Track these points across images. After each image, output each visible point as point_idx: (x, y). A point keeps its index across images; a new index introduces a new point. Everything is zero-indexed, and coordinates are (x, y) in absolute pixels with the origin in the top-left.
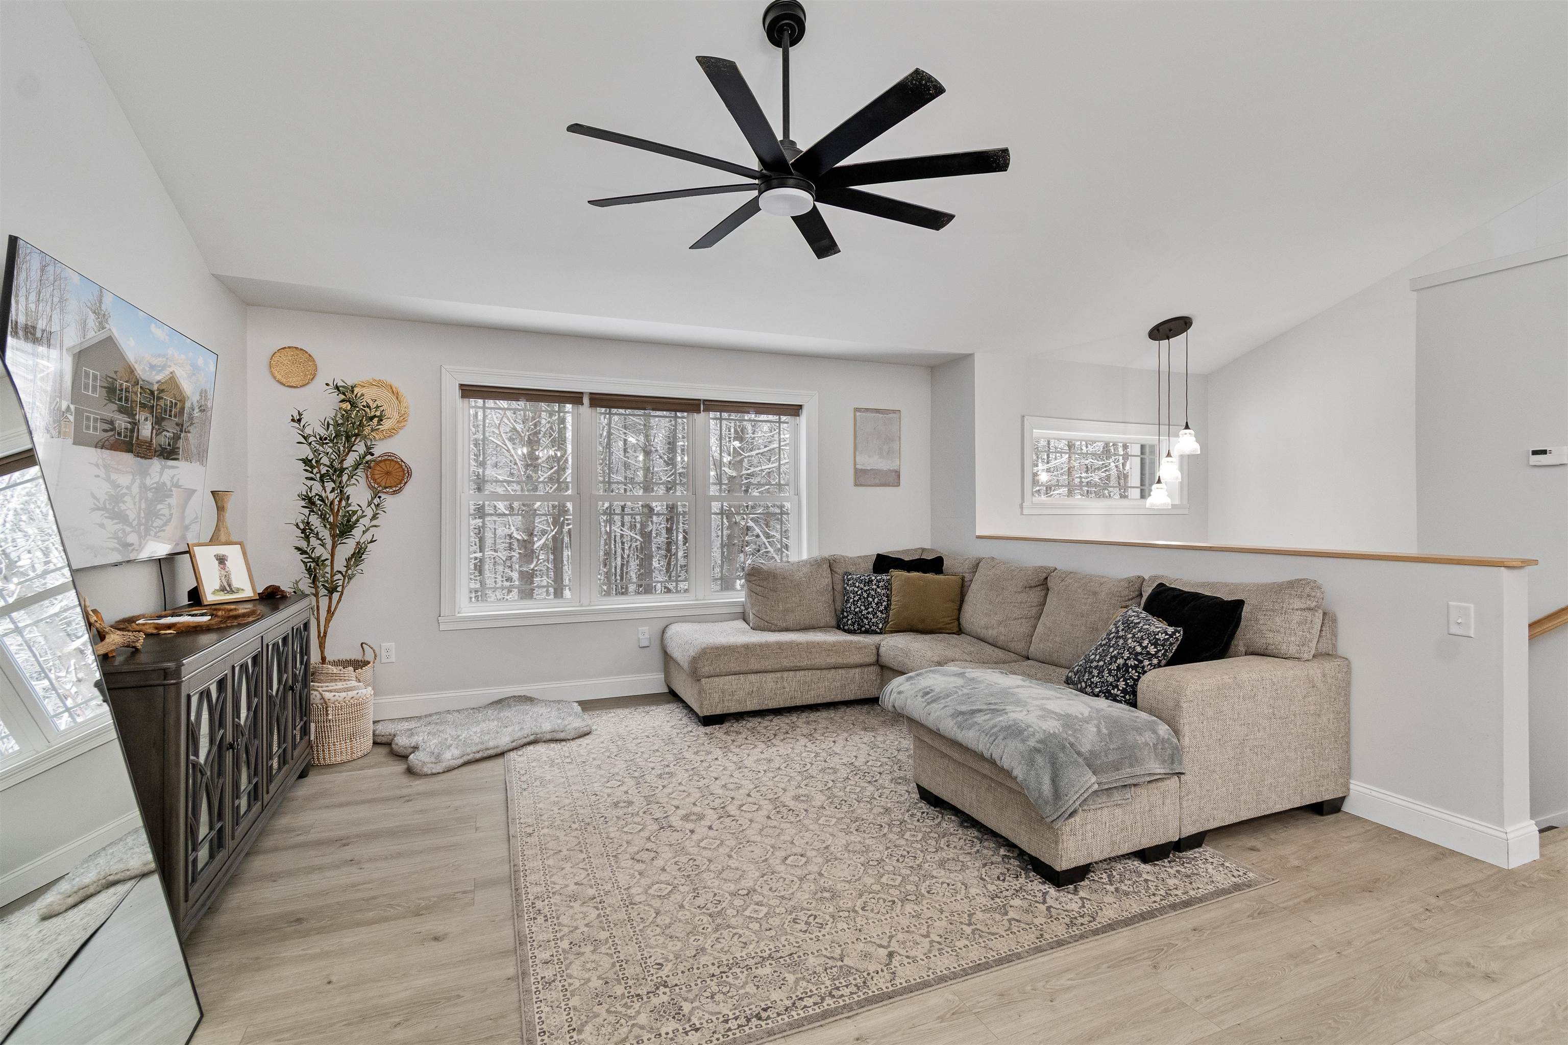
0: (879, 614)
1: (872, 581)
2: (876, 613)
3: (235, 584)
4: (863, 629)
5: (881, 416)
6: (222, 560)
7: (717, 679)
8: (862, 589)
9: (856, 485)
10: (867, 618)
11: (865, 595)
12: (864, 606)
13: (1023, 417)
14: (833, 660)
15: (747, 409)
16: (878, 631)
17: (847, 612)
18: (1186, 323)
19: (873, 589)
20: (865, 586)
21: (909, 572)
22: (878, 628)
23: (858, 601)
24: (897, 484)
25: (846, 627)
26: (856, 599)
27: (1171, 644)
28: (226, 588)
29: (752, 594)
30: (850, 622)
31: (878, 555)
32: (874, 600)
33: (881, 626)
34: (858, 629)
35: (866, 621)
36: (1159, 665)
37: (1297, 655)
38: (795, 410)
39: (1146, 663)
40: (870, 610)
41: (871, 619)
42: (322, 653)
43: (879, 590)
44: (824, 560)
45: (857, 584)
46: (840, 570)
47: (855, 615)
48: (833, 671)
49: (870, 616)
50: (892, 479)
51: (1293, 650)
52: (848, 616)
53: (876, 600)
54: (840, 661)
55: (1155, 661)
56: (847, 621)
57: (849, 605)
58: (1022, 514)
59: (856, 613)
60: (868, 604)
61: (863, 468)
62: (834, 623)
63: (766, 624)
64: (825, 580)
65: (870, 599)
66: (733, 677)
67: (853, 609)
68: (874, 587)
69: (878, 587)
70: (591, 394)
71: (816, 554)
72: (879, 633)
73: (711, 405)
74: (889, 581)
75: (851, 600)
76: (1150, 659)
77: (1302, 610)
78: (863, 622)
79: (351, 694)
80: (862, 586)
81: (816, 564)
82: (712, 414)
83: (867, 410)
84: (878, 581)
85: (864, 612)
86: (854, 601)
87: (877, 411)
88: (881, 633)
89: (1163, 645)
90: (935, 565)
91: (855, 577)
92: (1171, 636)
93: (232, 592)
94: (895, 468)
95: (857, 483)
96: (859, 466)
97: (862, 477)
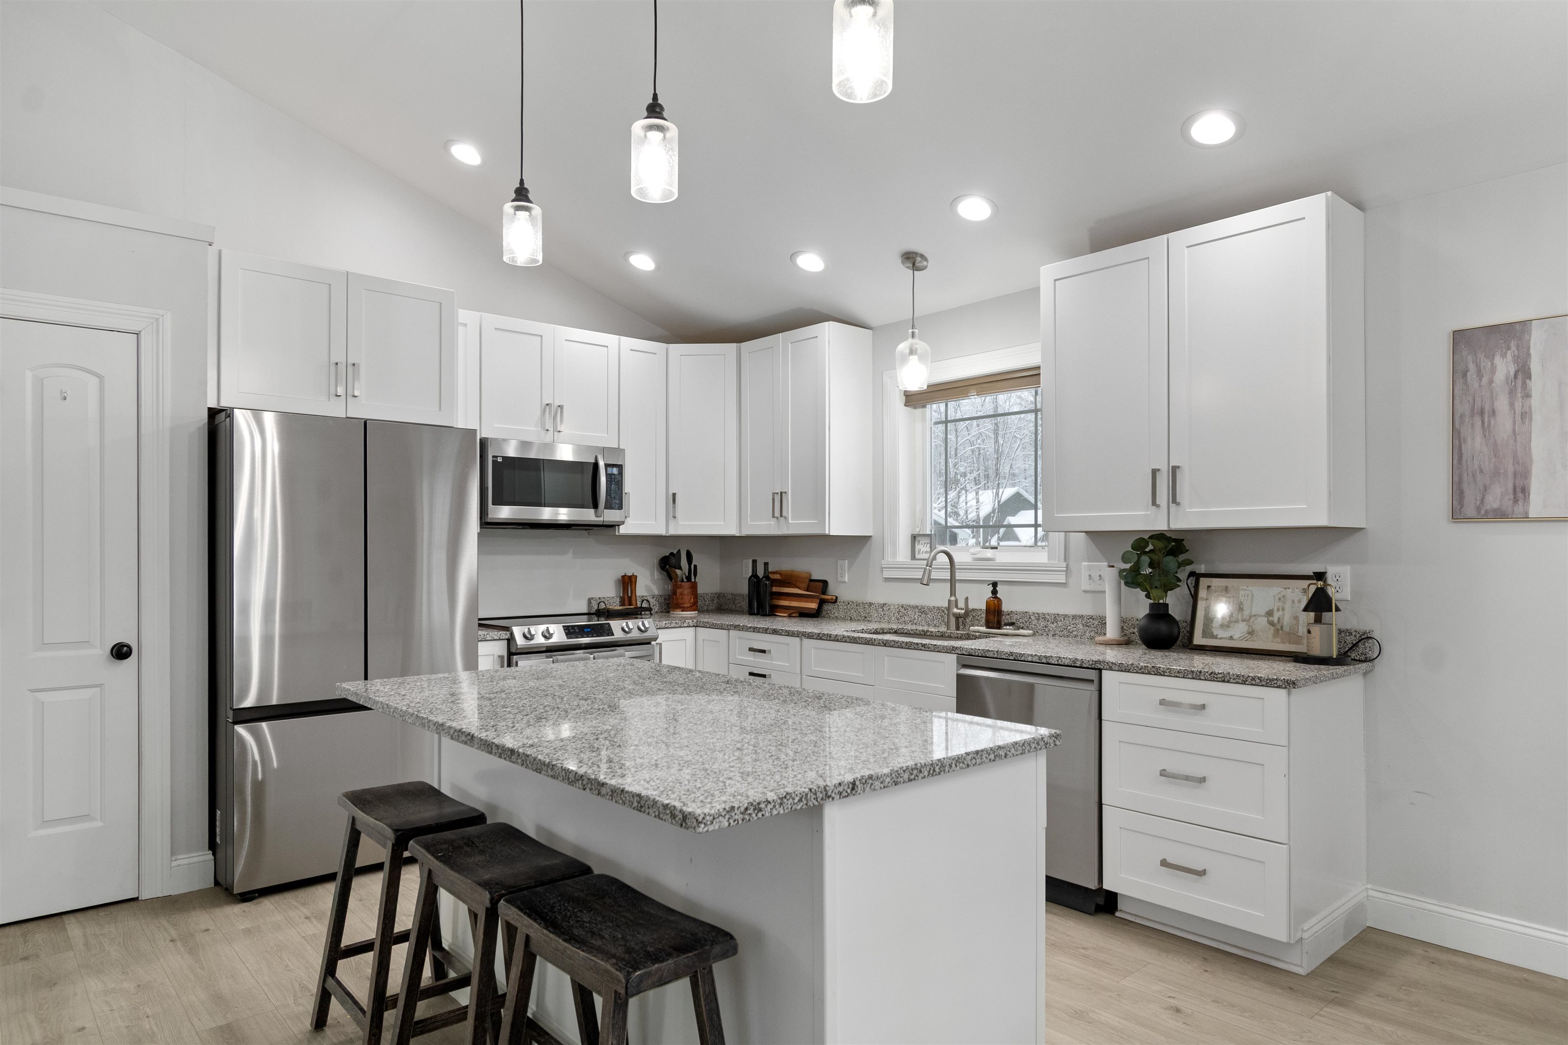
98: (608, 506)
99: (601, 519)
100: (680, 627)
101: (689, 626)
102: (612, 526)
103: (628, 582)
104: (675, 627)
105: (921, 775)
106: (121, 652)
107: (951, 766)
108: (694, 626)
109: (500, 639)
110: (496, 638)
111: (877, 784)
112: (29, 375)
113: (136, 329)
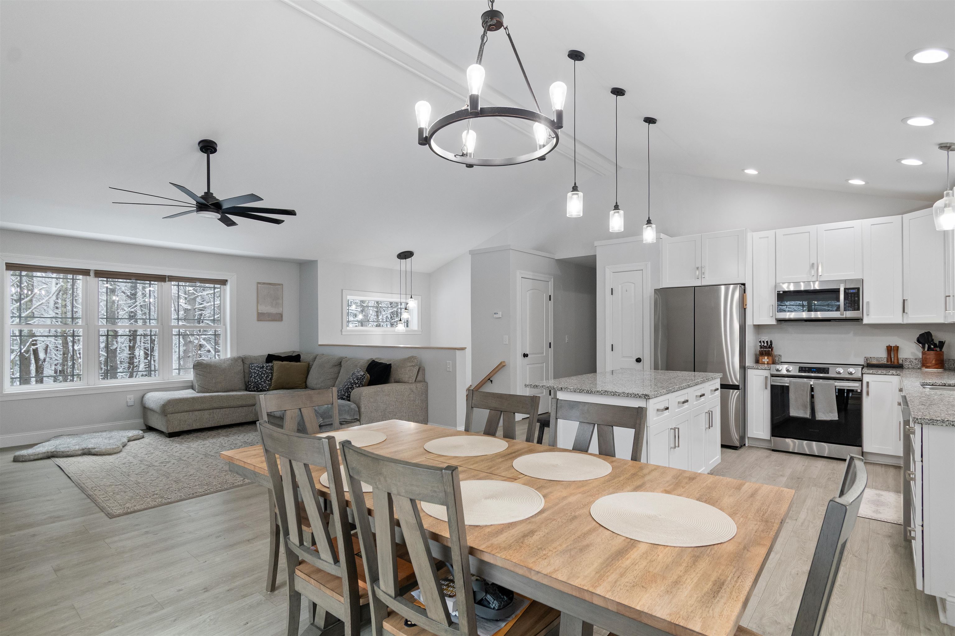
0: (267, 382)
1: (264, 366)
2: (265, 382)
4: (259, 390)
5: (272, 286)
7: (176, 414)
8: (259, 371)
9: (258, 320)
10: (261, 384)
11: (260, 373)
12: (260, 379)
13: (342, 290)
14: (241, 403)
15: (195, 281)
16: (266, 390)
17: (251, 382)
18: (411, 254)
19: (264, 370)
20: (260, 369)
21: (282, 362)
22: (266, 388)
23: (256, 376)
24: (282, 320)
25: (250, 390)
26: (255, 376)
27: (363, 379)
29: (197, 375)
30: (252, 387)
31: (269, 354)
32: (264, 376)
33: (268, 387)
34: (256, 390)
35: (260, 386)
36: (359, 386)
37: (408, 381)
38: (224, 282)
39: (354, 386)
40: (263, 380)
41: (263, 385)
43: (267, 371)
44: (239, 358)
45: (256, 369)
46: (247, 362)
47: (255, 383)
48: (241, 408)
49: (263, 383)
50: (278, 317)
51: (406, 380)
52: (251, 384)
53: (266, 376)
54: (244, 403)
55: (357, 385)
56: (251, 386)
57: (252, 379)
58: (342, 334)
59: (255, 382)
60: (262, 378)
61: (262, 312)
62: (244, 388)
63: (206, 390)
64: (240, 367)
65: (263, 375)
66: (186, 413)
67: (254, 380)
68: (265, 369)
69: (267, 369)
70: (95, 270)
71: (235, 355)
72: (267, 391)
73: (173, 278)
74: (272, 366)
75: (253, 376)
76: (356, 385)
77: (410, 366)
78: (259, 386)
80: (259, 369)
81: (235, 360)
82: (173, 283)
83: (264, 283)
84: (267, 367)
85: (259, 382)
86: (254, 377)
87: (270, 284)
88: (268, 391)
89: (360, 379)
90: (296, 358)
91: (255, 365)
92: (362, 376)
94: (280, 312)
95: (259, 319)
96: (260, 311)
97: (261, 317)
98: (845, 310)
99: (844, 316)
100: (885, 374)
101: (894, 375)
102: (858, 320)
103: (892, 350)
104: (881, 374)
105: (583, 392)
106: (638, 360)
107: (595, 392)
108: (897, 375)
109: (765, 369)
110: (763, 368)
111: (569, 390)
112: (620, 286)
113: (642, 269)
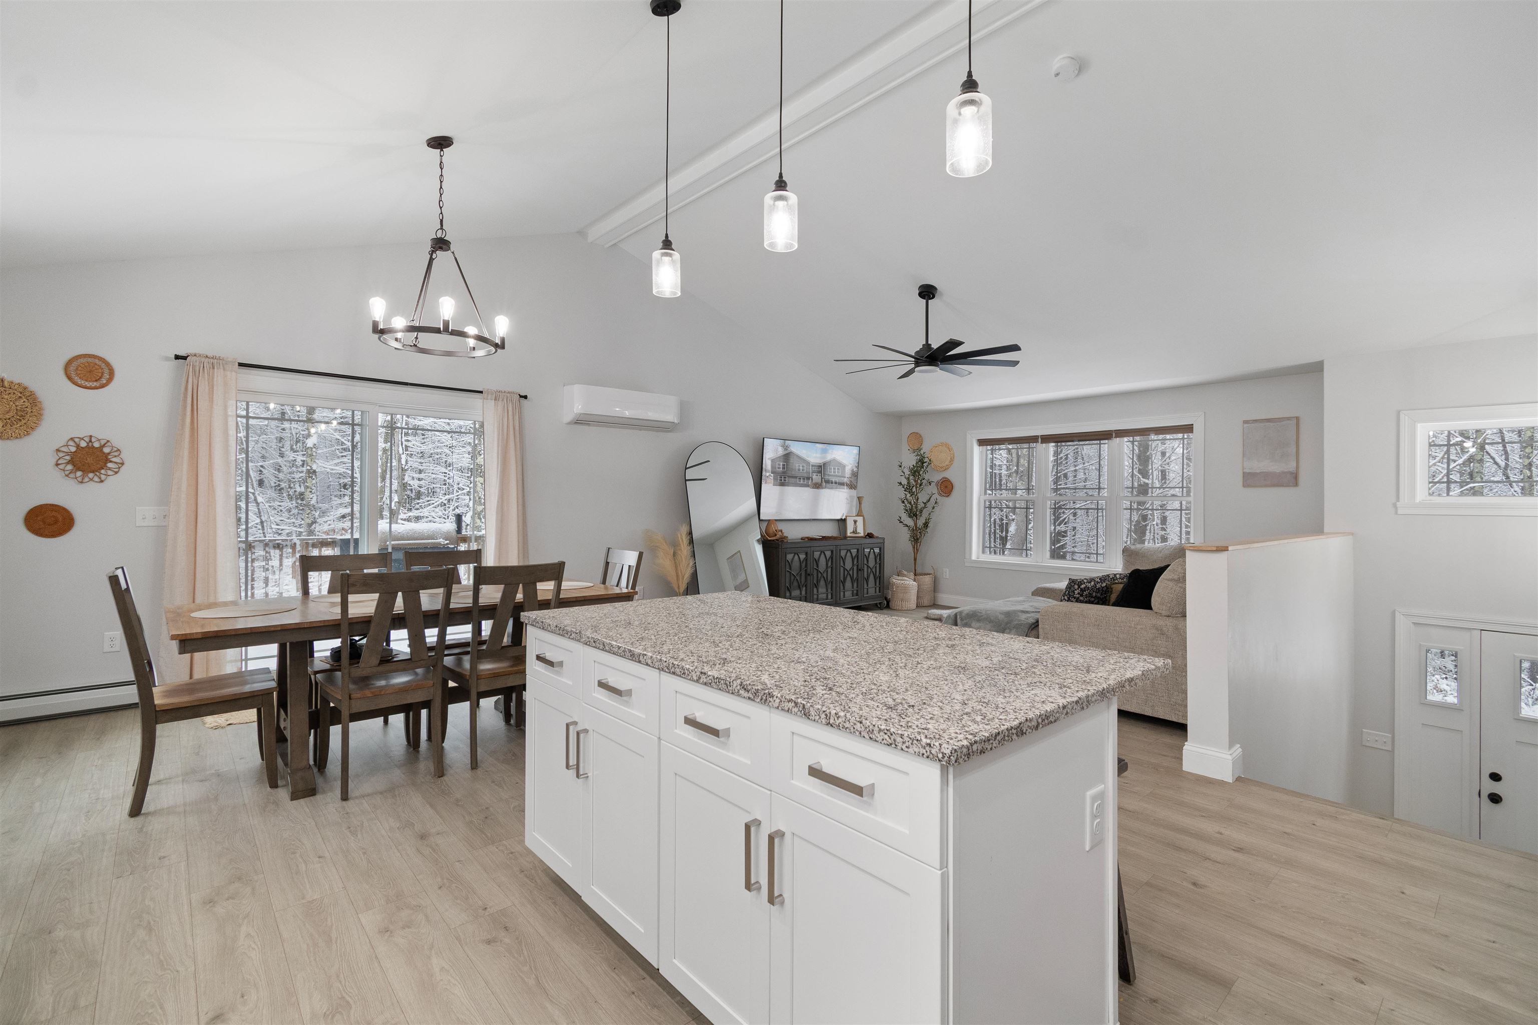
3: (858, 531)
5: (1272, 424)
6: (855, 522)
9: (1244, 486)
13: (1402, 408)
15: (1148, 433)
24: (1296, 483)
28: (855, 532)
38: (1188, 428)
42: (915, 567)
50: (1292, 480)
58: (1396, 513)
61: (1250, 471)
70: (1042, 436)
73: (1121, 433)
79: (903, 582)
83: (1256, 421)
87: (1268, 420)
93: (856, 533)
94: (1291, 470)
95: (1246, 485)
96: (1247, 471)
97: (1250, 480)
